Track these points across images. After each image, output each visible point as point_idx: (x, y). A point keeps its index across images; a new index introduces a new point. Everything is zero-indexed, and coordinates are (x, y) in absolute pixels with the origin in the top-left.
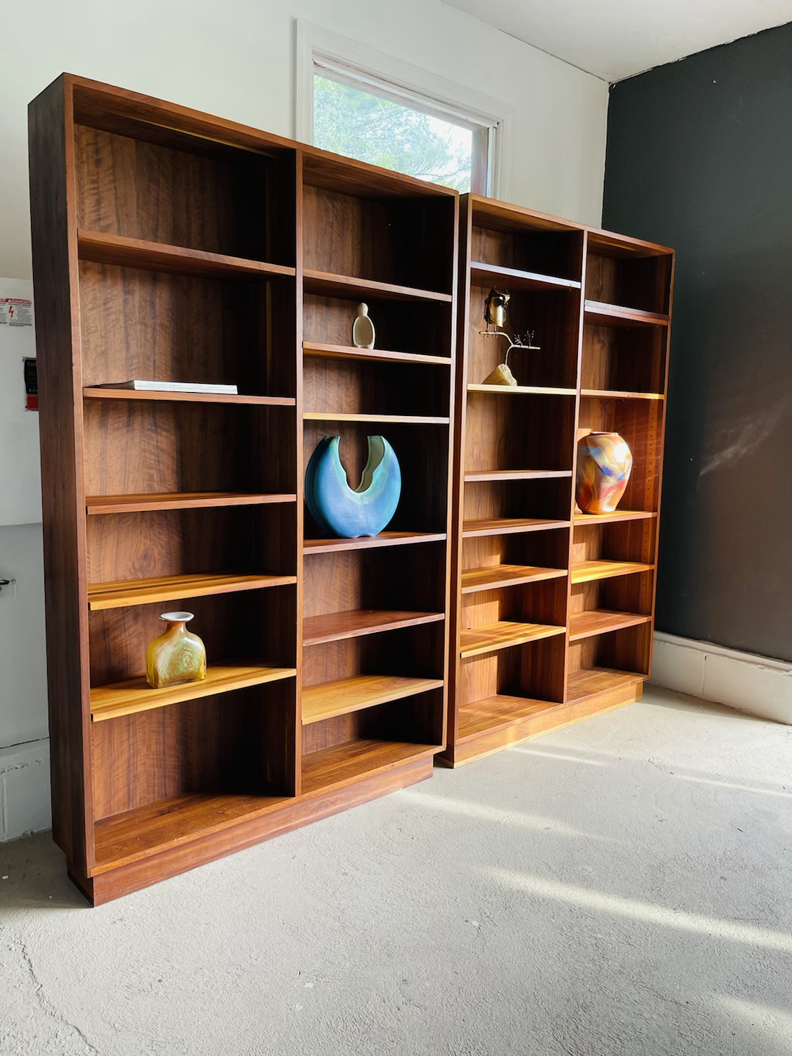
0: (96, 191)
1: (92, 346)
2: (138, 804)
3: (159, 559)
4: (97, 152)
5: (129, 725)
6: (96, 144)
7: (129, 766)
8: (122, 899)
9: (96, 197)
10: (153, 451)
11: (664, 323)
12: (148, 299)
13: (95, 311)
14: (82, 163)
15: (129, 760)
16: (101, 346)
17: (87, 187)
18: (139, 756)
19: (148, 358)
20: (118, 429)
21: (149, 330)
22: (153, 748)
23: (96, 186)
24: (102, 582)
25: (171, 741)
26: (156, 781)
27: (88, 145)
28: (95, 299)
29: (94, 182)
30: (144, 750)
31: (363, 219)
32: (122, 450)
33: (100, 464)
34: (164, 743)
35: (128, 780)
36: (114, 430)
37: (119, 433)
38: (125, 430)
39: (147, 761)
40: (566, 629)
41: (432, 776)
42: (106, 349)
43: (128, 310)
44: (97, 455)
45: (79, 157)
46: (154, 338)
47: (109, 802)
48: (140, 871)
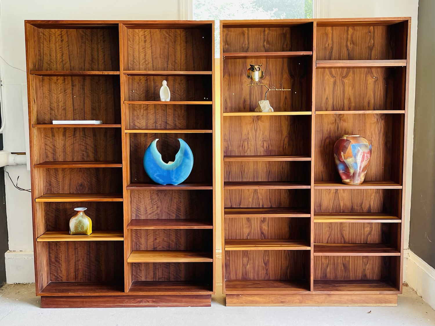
0: (61, 51)
2: (79, 280)
3: (87, 187)
4: (62, 37)
5: (75, 249)
6: (61, 34)
7: (75, 265)
9: (61, 53)
10: (84, 145)
11: (404, 64)
12: (81, 87)
13: (61, 94)
14: (56, 42)
15: (75, 262)
16: (64, 106)
17: (58, 50)
18: (79, 262)
20: (70, 137)
21: (82, 99)
22: (85, 260)
23: (61, 49)
24: (64, 193)
25: (93, 259)
26: (87, 274)
27: (58, 35)
28: (61, 89)
30: (81, 260)
31: (186, 38)
32: (72, 144)
33: (63, 149)
34: (90, 259)
35: (75, 270)
36: (69, 137)
37: (70, 138)
38: (73, 137)
39: (83, 265)
40: (311, 248)
41: (211, 306)
42: (66, 107)
43: (73, 92)
44: (62, 146)
45: (55, 40)
46: (84, 102)
47: (68, 276)
48: (58, 301)
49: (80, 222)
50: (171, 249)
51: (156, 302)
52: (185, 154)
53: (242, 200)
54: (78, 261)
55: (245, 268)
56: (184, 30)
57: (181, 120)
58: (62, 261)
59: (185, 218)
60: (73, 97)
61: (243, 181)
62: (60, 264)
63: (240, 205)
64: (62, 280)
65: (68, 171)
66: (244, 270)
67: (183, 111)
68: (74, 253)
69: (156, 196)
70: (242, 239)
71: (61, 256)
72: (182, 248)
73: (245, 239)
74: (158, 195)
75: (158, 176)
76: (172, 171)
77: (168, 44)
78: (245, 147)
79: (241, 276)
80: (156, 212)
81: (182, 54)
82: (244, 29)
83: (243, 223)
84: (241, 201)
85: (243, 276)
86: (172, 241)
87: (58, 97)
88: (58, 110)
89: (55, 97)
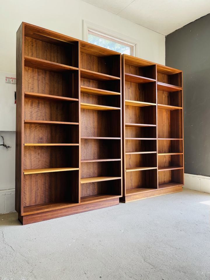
1: (30, 87)
2: (38, 203)
3: (45, 140)
4: (32, 43)
5: (36, 182)
6: (32, 42)
7: (36, 193)
8: (30, 224)
9: (32, 53)
10: (44, 113)
11: (181, 89)
12: (44, 77)
13: (30, 79)
14: (29, 46)
15: (36, 191)
17: (30, 51)
19: (43, 91)
20: (35, 107)
21: (44, 84)
22: (42, 189)
25: (47, 188)
26: (43, 198)
27: (30, 42)
28: (31, 76)
29: (31, 50)
30: (40, 189)
31: (98, 62)
32: (36, 112)
33: (31, 115)
34: (45, 188)
35: (36, 196)
37: (35, 108)
38: (37, 107)
39: (41, 192)
40: (157, 168)
41: (119, 204)
42: (33, 88)
43: (39, 79)
44: (30, 113)
45: (28, 44)
46: (45, 86)
47: (30, 202)
48: (35, 217)
50: (90, 177)
51: (94, 207)
54: (38, 189)
58: (26, 191)
60: (38, 82)
62: (25, 193)
64: (26, 205)
65: (33, 129)
68: (35, 185)
71: (26, 188)
72: (96, 175)
74: (84, 146)
80: (83, 155)
86: (91, 172)
87: (29, 80)
88: (28, 88)
89: (27, 80)
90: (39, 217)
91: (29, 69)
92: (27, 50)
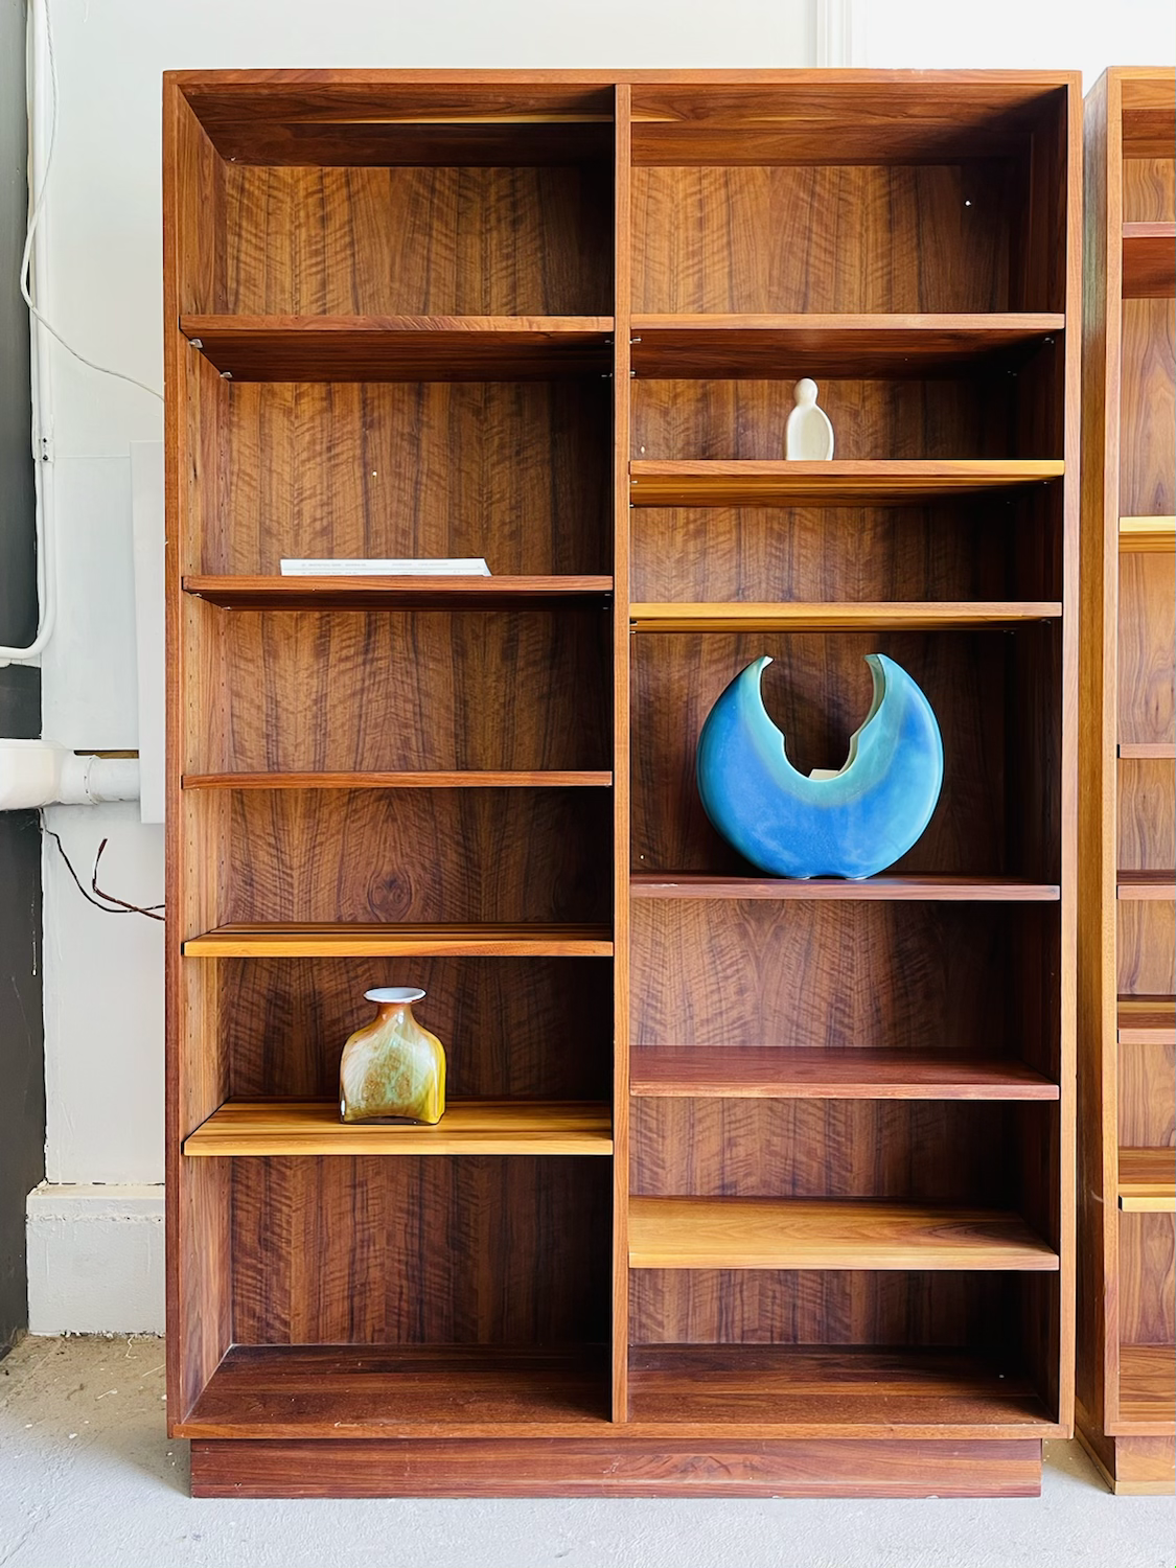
0: (320, 267)
1: (307, 520)
2: (369, 1339)
3: (417, 890)
4: (323, 202)
5: (354, 1187)
6: (321, 190)
7: (353, 1263)
9: (320, 277)
10: (410, 696)
12: (406, 429)
13: (311, 465)
14: (298, 227)
15: (353, 1250)
16: (322, 519)
18: (372, 1248)
19: (405, 533)
20: (347, 658)
21: (408, 486)
22: (399, 1240)
23: (319, 259)
24: (313, 920)
25: (436, 1237)
26: (404, 1305)
27: (307, 196)
28: (313, 442)
29: (317, 253)
30: (381, 1242)
31: (890, 206)
32: (354, 694)
33: (315, 717)
34: (421, 1237)
35: (352, 1288)
36: (341, 660)
37: (349, 665)
38: (360, 659)
39: (388, 1263)
41: (1038, 1495)
42: (331, 524)
43: (369, 455)
44: (309, 702)
45: (295, 216)
46: (416, 499)
47: (315, 1318)
48: (275, 1462)
49: (393, 1060)
50: (801, 1192)
51: (767, 1472)
52: (909, 729)
53: (1143, 959)
54: (367, 1242)
55: (1157, 1288)
56: (879, 170)
57: (859, 581)
58: (289, 1242)
59: (870, 1046)
60: (365, 475)
61: (1147, 868)
62: (280, 1258)
63: (1132, 983)
64: (286, 1337)
65: (335, 817)
66: (1153, 1297)
67: (867, 537)
68: (346, 1205)
69: (736, 938)
70: (1141, 1145)
71: (289, 1223)
72: (857, 1187)
73: (1154, 1145)
74: (744, 934)
75: (773, 833)
76: (843, 811)
77: (807, 233)
78: (1157, 709)
79: (1135, 1326)
80: (734, 1014)
81: (870, 278)
82: (1162, 162)
83: (1147, 1067)
84: (1136, 966)
85: (1147, 1325)
86: (810, 1153)
87: (298, 478)
88: (297, 535)
89: (287, 477)
90: (302, 1463)
91: (298, 397)
92: (287, 258)
